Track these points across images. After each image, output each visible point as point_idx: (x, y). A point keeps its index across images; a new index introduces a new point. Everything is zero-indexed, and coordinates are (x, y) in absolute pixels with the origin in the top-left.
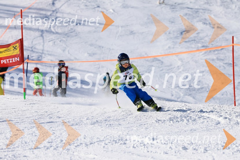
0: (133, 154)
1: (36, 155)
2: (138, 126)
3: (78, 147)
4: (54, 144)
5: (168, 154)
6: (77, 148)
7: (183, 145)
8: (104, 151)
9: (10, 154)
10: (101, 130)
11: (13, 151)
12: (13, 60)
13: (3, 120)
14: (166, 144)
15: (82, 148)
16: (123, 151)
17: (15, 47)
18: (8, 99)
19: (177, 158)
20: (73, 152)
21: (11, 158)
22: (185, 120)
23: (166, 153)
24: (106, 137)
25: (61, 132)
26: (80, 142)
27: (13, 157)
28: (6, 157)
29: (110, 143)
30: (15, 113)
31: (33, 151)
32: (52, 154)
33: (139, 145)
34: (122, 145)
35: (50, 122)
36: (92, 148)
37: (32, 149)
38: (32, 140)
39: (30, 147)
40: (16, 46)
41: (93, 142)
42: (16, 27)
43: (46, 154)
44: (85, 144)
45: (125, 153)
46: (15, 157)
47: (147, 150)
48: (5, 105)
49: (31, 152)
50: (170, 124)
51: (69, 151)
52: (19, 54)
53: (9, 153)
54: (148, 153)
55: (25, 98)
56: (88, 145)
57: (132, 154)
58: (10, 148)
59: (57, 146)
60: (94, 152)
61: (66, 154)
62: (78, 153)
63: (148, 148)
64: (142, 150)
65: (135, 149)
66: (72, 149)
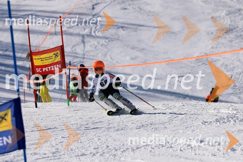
0: (181, 157)
2: (184, 128)
3: (125, 152)
4: (100, 150)
5: (216, 156)
6: (123, 153)
8: (151, 155)
10: (146, 134)
11: (59, 159)
13: (48, 128)
15: (129, 154)
16: (171, 154)
18: (52, 106)
19: (226, 160)
20: (120, 158)
22: (232, 121)
23: (214, 155)
25: (107, 138)
26: (127, 147)
29: (156, 147)
30: (59, 120)
31: (79, 158)
32: (99, 161)
33: (186, 148)
34: (169, 148)
35: (95, 128)
36: (139, 152)
37: (78, 156)
38: (78, 147)
39: (76, 154)
40: (57, 54)
41: (140, 147)
42: (57, 33)
43: (92, 160)
44: (132, 149)
45: (172, 156)
47: (194, 153)
48: (49, 112)
49: (78, 159)
50: (216, 125)
51: (115, 157)
52: (61, 61)
53: (55, 161)
54: (196, 155)
55: (69, 105)
56: (134, 149)
57: (180, 157)
58: (56, 156)
59: (103, 152)
60: (141, 157)
61: (112, 160)
62: (124, 158)
63: (196, 151)
64: (190, 153)
65: (182, 152)
66: (118, 154)
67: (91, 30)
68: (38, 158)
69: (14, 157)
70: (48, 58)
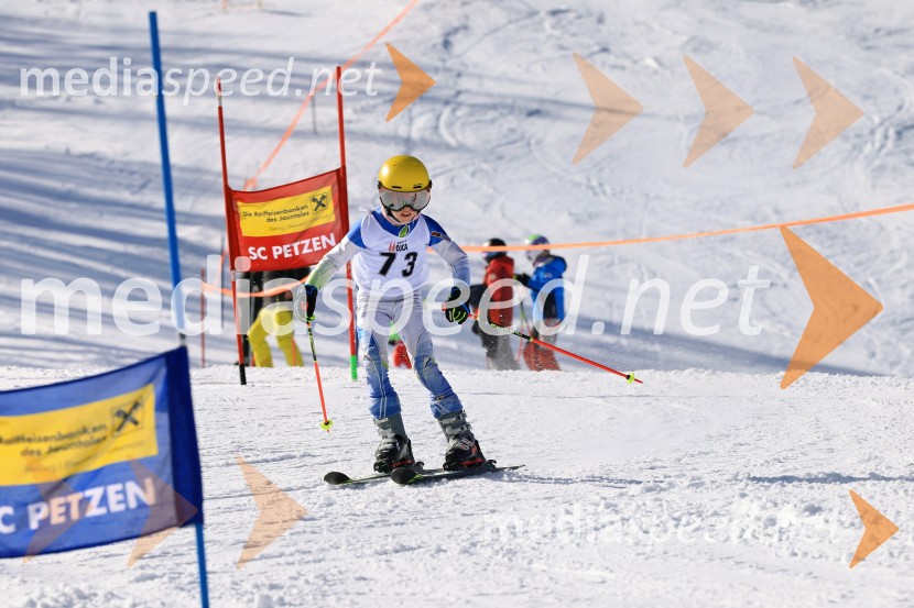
0: (742, 563)
1: (399, 574)
6: (542, 545)
8: (639, 554)
11: (320, 561)
12: (315, 244)
13: (281, 455)
14: (857, 525)
16: (706, 553)
17: (319, 198)
18: (298, 379)
19: (899, 574)
20: (530, 563)
21: (315, 587)
24: (643, 507)
27: (321, 582)
28: (295, 582)
30: (320, 429)
31: (387, 561)
32: (456, 570)
37: (385, 553)
39: (378, 548)
42: (319, 129)
45: (711, 560)
46: (326, 580)
47: (788, 548)
48: (288, 401)
49: (383, 564)
51: (514, 559)
52: (335, 223)
53: (305, 568)
54: (794, 558)
55: (354, 376)
57: (738, 563)
58: (309, 552)
59: (472, 540)
60: (601, 559)
61: (503, 568)
62: (545, 564)
64: (773, 548)
65: (746, 545)
66: (525, 549)
67: (438, 118)
70: (292, 214)
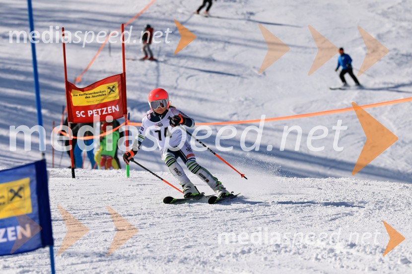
0: (317, 270)
1: (149, 273)
3: (221, 259)
5: (376, 270)
6: (219, 260)
7: (403, 255)
8: (266, 265)
9: (105, 270)
12: (109, 110)
14: (373, 253)
15: (229, 261)
16: (299, 265)
17: (111, 87)
18: (100, 176)
20: (213, 268)
23: (374, 270)
29: (276, 251)
30: (111, 201)
31: (143, 266)
32: (177, 271)
33: (325, 256)
34: (297, 255)
36: (246, 260)
42: (112, 54)
43: (166, 270)
44: (234, 254)
45: (302, 268)
47: (339, 264)
48: (96, 186)
49: (141, 267)
51: (205, 266)
52: (119, 100)
54: (342, 269)
55: (128, 175)
56: (238, 254)
57: (315, 271)
60: (248, 267)
61: (200, 270)
62: (220, 269)
63: (342, 261)
64: (332, 264)
65: (319, 261)
66: (211, 261)
68: (74, 262)
69: (34, 259)
70: (98, 94)
